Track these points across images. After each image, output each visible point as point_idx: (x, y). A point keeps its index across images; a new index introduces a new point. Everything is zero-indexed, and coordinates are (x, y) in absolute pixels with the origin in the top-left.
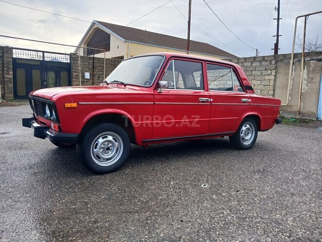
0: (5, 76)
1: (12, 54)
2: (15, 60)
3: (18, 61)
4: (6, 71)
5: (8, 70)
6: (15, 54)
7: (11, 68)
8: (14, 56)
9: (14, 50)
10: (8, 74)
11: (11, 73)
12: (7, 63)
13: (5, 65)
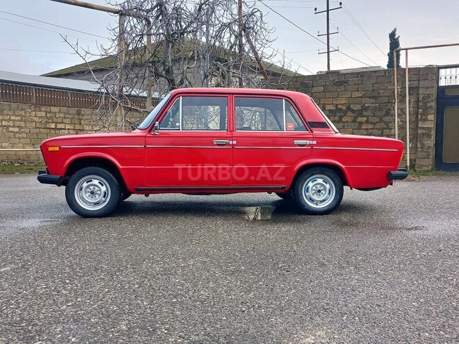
0: (419, 126)
1: (438, 79)
2: (442, 90)
3: (448, 93)
4: (422, 115)
5: (425, 114)
6: (443, 78)
7: (431, 107)
8: (442, 83)
9: (442, 72)
10: (425, 120)
11: (431, 117)
12: (424, 99)
13: (421, 104)
